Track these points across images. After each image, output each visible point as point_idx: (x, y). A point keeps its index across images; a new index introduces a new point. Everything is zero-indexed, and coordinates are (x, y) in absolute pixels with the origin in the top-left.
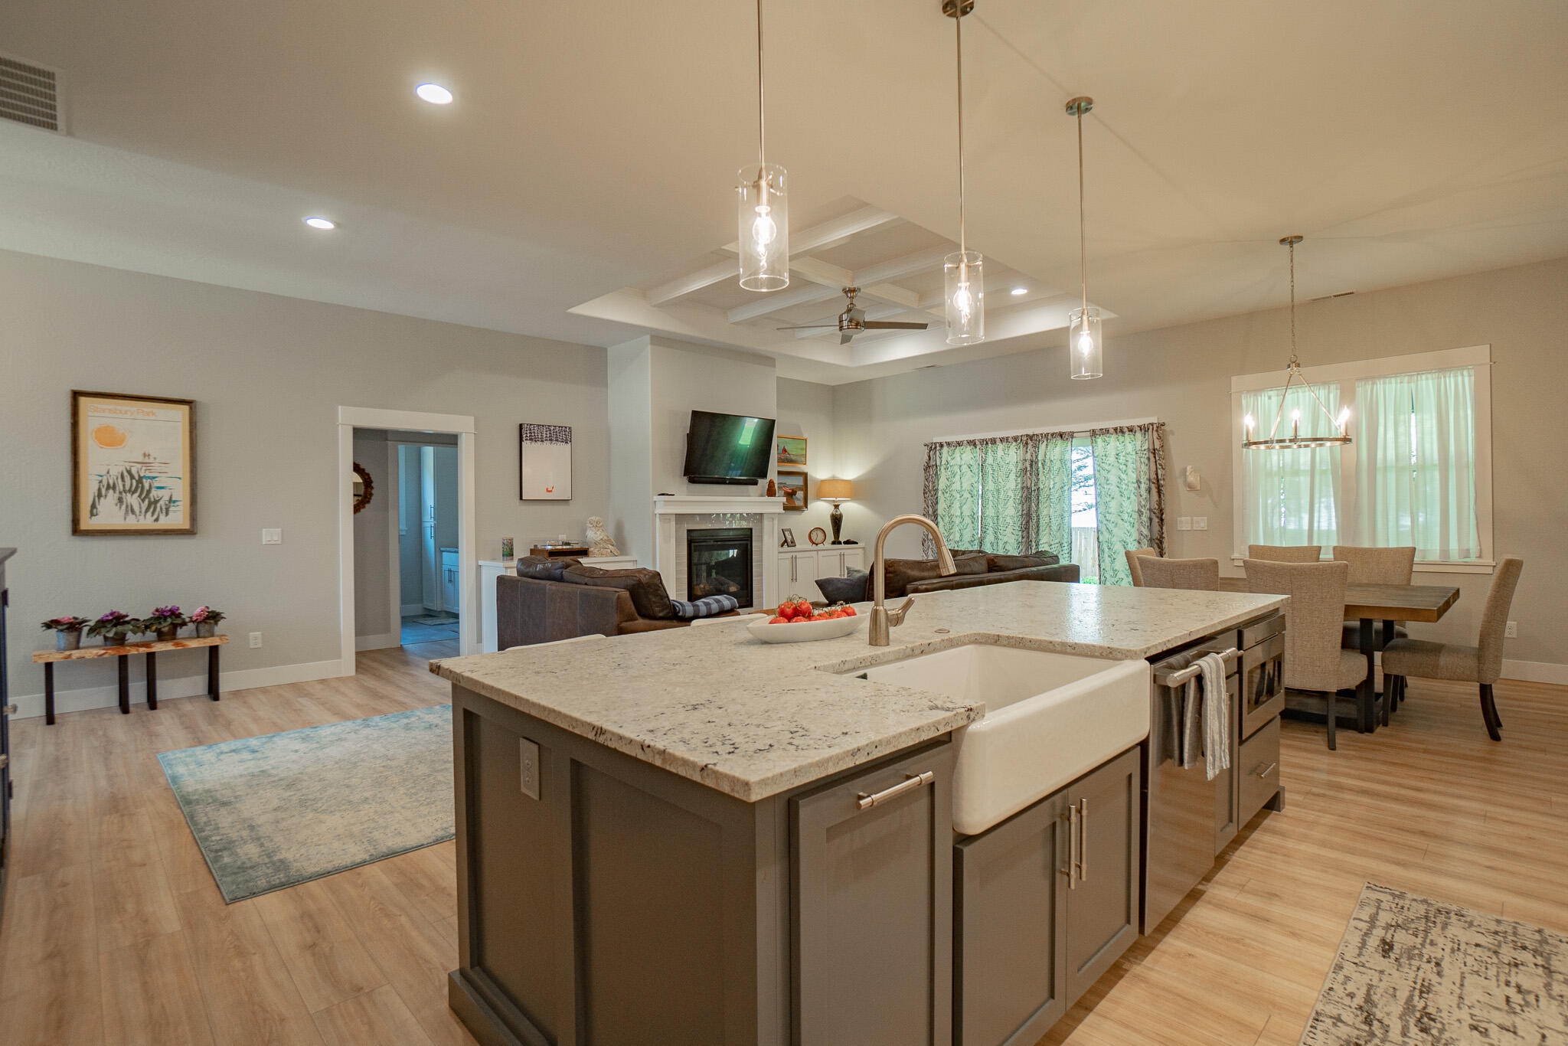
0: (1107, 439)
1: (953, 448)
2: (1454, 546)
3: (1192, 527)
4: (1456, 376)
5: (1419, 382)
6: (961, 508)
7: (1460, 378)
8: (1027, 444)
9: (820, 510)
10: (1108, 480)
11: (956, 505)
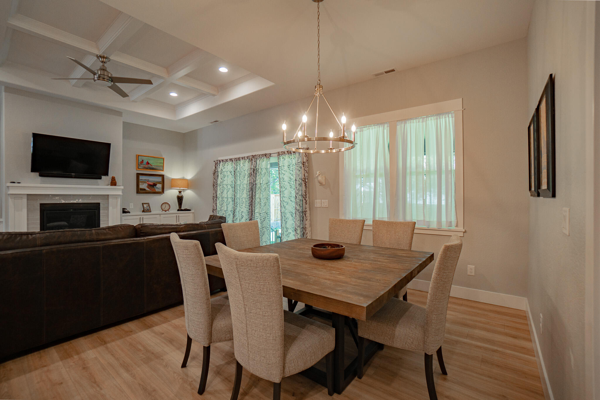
0: (284, 157)
1: (224, 163)
2: (444, 219)
3: (321, 205)
4: (445, 118)
5: (427, 122)
6: (227, 193)
7: (447, 119)
8: (252, 160)
9: (171, 194)
10: (284, 179)
11: (225, 191)
